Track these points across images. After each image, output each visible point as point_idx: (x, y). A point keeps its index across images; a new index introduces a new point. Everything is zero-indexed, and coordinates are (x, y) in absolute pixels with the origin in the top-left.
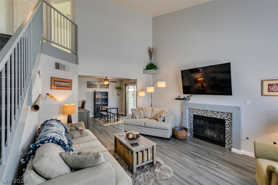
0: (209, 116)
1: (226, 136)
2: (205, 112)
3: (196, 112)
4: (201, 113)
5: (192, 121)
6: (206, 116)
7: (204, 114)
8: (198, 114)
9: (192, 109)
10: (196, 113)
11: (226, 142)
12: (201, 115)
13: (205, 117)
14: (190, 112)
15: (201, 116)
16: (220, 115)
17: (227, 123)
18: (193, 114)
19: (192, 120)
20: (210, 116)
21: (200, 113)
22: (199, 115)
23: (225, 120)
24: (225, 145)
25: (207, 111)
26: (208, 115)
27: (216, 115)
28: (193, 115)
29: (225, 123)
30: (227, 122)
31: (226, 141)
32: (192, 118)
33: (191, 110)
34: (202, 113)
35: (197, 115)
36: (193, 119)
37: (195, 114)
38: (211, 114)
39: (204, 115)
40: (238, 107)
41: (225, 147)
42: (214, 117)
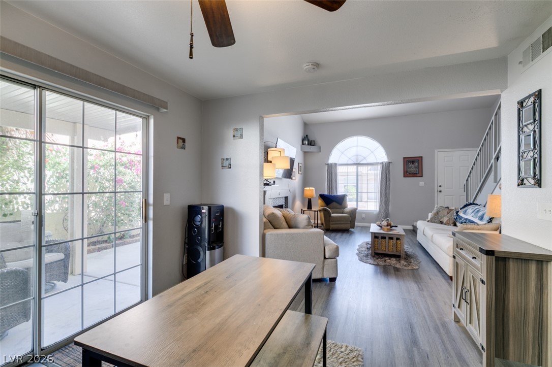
23: (283, 205)
34: (274, 203)
40: (290, 190)
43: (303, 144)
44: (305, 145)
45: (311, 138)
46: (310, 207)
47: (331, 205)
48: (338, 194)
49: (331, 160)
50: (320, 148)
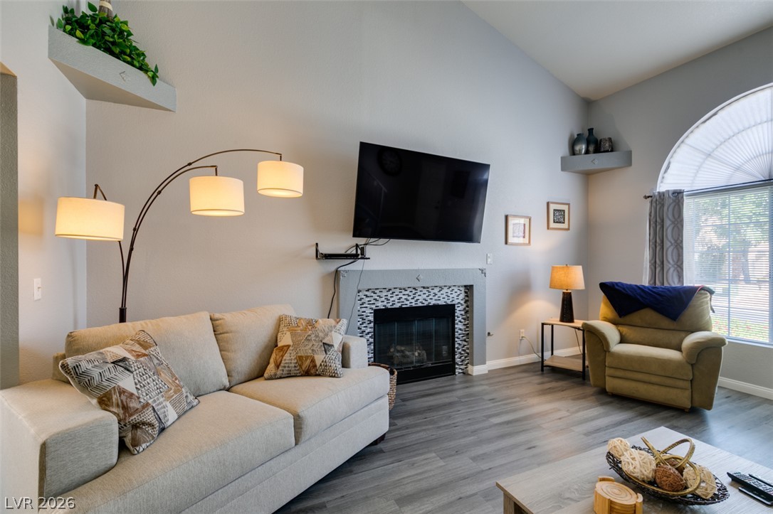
0: (421, 305)
1: (457, 346)
2: (409, 296)
3: (383, 299)
4: (400, 298)
5: (368, 333)
6: (413, 305)
7: (407, 300)
8: (389, 306)
9: (368, 290)
10: (385, 303)
11: (458, 360)
12: (400, 305)
13: (411, 308)
14: (362, 304)
15: (401, 308)
16: (444, 296)
17: (459, 312)
18: (371, 308)
19: (369, 330)
20: (424, 302)
21: (396, 301)
22: (394, 306)
23: (454, 305)
24: (455, 368)
25: (414, 289)
26: (417, 300)
27: (436, 297)
28: (375, 310)
29: (454, 313)
30: (459, 309)
31: (456, 357)
32: (370, 322)
33: (367, 296)
34: (402, 300)
35: (386, 310)
36: (372, 325)
37: (381, 305)
38: (425, 296)
39: (408, 303)
40: (482, 270)
41: (454, 373)
42: (433, 302)
43: (573, 153)
44: (580, 154)
45: (603, 133)
46: (567, 314)
47: (636, 317)
48: (685, 285)
49: (667, 183)
50: (629, 154)
